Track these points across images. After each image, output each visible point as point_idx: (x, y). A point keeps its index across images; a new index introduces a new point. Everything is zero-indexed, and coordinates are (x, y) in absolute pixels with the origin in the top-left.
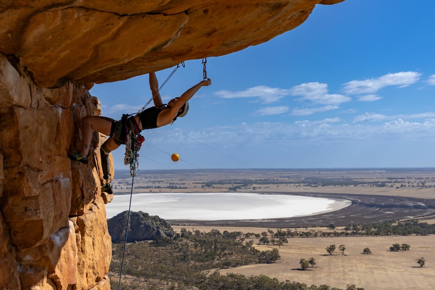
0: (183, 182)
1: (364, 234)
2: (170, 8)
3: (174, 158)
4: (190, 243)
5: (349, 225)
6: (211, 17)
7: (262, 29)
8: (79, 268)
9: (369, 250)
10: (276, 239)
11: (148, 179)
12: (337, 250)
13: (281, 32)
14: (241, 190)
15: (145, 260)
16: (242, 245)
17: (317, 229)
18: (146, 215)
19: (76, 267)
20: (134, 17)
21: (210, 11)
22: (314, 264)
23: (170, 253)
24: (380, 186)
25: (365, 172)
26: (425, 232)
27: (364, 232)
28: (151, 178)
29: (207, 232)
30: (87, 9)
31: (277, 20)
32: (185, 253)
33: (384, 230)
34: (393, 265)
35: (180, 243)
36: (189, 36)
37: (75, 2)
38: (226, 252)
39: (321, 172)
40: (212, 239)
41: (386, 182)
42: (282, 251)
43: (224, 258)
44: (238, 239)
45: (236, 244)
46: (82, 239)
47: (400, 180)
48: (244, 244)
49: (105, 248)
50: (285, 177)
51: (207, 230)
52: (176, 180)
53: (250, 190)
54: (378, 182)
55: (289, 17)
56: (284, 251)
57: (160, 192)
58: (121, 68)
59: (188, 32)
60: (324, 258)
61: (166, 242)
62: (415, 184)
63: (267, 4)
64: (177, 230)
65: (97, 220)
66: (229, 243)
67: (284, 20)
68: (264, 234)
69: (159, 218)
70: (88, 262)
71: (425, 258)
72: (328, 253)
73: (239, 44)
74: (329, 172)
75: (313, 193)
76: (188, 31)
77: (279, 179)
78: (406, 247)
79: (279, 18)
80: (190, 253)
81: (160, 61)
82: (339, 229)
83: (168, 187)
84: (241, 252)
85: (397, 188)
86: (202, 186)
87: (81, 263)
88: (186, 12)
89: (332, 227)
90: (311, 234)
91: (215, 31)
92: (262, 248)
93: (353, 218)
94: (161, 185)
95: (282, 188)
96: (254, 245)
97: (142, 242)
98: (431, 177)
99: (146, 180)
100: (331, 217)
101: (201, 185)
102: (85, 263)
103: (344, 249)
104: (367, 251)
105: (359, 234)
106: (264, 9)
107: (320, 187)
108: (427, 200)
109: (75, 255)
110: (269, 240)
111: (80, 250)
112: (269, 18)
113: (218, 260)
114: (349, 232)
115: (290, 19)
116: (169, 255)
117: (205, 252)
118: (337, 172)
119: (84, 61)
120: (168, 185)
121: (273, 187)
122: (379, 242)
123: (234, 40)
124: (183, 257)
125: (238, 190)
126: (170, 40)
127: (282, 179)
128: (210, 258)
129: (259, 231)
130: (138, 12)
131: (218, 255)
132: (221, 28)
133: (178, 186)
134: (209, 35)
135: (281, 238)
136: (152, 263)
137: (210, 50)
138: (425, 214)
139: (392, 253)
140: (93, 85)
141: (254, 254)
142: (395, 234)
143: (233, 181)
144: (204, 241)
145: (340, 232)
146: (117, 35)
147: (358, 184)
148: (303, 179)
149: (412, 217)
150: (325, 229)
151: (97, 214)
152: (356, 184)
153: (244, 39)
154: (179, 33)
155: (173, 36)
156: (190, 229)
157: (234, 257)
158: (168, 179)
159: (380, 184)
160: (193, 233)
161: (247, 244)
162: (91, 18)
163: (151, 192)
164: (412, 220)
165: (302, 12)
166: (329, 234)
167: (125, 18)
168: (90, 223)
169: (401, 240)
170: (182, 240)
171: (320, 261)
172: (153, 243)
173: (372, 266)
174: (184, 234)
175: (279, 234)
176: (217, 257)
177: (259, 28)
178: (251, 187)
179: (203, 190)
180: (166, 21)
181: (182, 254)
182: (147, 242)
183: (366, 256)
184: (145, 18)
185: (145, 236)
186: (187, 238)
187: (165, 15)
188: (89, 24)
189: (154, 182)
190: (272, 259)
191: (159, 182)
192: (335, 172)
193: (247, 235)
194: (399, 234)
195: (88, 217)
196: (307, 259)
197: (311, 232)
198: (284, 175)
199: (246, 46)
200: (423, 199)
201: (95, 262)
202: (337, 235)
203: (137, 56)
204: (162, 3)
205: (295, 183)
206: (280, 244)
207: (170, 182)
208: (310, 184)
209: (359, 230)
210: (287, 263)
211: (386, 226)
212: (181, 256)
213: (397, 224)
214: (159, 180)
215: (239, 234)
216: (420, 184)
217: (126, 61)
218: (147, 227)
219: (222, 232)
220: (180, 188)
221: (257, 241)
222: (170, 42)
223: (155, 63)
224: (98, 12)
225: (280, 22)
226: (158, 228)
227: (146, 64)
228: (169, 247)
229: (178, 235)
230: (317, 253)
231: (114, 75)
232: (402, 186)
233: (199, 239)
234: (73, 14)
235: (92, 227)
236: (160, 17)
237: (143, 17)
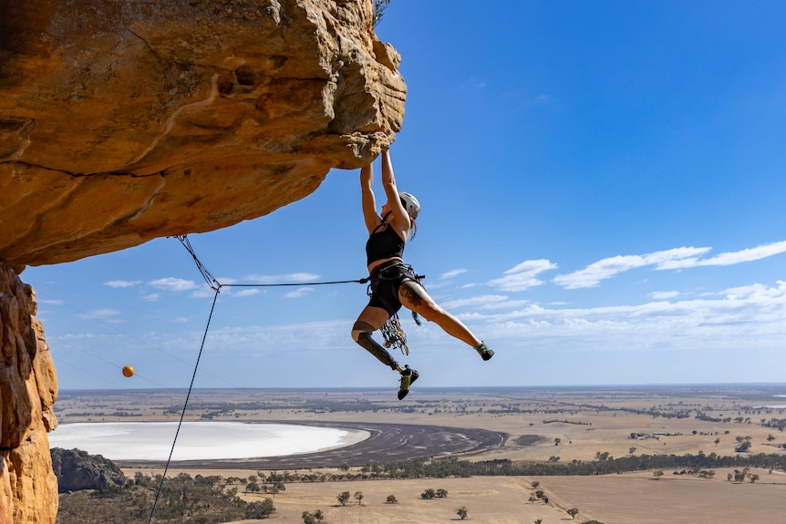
0: (137, 407)
1: (387, 476)
2: (140, 168)
3: (127, 373)
4: (149, 493)
5: (368, 465)
6: (195, 180)
7: (262, 198)
8: (15, 520)
9: (394, 498)
10: (268, 486)
11: (86, 403)
12: (352, 499)
13: (285, 203)
14: (219, 418)
15: (84, 518)
16: (221, 494)
17: (325, 471)
18: (83, 454)
19: (11, 518)
20: (92, 177)
21: (193, 173)
22: (322, 518)
23: (121, 507)
24: (407, 411)
25: (387, 392)
26: (466, 472)
27: (387, 474)
28: (89, 401)
29: (172, 477)
30: (29, 165)
31: (280, 187)
32: (141, 506)
33: (413, 470)
34: (425, 518)
35: (133, 493)
36: (163, 206)
37: (13, 155)
38: (200, 504)
39: (329, 393)
40: (180, 486)
41: (415, 406)
42: (278, 501)
43: (197, 513)
44: (216, 486)
45: (213, 493)
46: (18, 480)
47: (433, 404)
48: (225, 493)
49: (49, 493)
50: (279, 400)
51: (172, 474)
52: (126, 404)
53: (230, 418)
54: (405, 406)
55: (296, 184)
56: (280, 501)
57: (103, 421)
58: (67, 246)
59: (162, 200)
60: (335, 509)
61: (114, 492)
62: (453, 409)
63: (268, 167)
64: (130, 474)
65: (38, 454)
66: (204, 492)
67: (290, 188)
68: (252, 478)
69: (103, 459)
70: (27, 512)
71: (467, 507)
72: (339, 503)
73: (229, 218)
74: (339, 394)
75: (319, 422)
76: (163, 198)
77: (271, 402)
78: (442, 494)
79: (284, 185)
80: (148, 507)
81: (122, 238)
82: (354, 470)
83: (114, 415)
84: (221, 504)
85: (430, 414)
86: (164, 413)
87: (18, 512)
88: (162, 173)
89: (346, 468)
90: (316, 477)
91: (198, 199)
92: (251, 498)
93: (373, 456)
94: (104, 410)
95: (276, 414)
96: (238, 494)
97: (80, 492)
98: (474, 399)
99: (82, 404)
100: (343, 454)
101: (162, 411)
102: (24, 513)
103: (361, 498)
104: (391, 500)
105: (381, 476)
106: (264, 172)
107: (327, 413)
108: (468, 430)
109: (9, 502)
110: (260, 486)
111: (16, 495)
112: (271, 184)
113: (189, 515)
114: (368, 474)
115: (297, 186)
116: (119, 510)
117: (170, 505)
118: (350, 393)
119: (21, 235)
120: (115, 411)
121: (263, 414)
122: (407, 487)
123: (224, 212)
124: (138, 512)
125: (214, 417)
126: (140, 210)
127: (276, 402)
128: (177, 512)
129: (245, 474)
130: (98, 172)
131: (189, 509)
132: (208, 196)
133: (129, 413)
134: (191, 204)
135: (275, 484)
136: (95, 521)
137: (191, 224)
138: (466, 449)
139: (425, 502)
140: (25, 267)
141: (239, 506)
142: (427, 475)
143: (208, 406)
144: (169, 490)
145: (355, 474)
146: (69, 200)
147: (378, 409)
148: (304, 402)
149: (449, 453)
150: (335, 471)
151: (38, 446)
152: (375, 409)
153: (236, 211)
154: (152, 202)
155: (145, 204)
156: (147, 473)
157: (212, 511)
158: (115, 403)
159: (407, 408)
160: (153, 479)
161: (229, 492)
162: (34, 178)
163: (90, 421)
164: (450, 458)
165: (313, 177)
166: (341, 478)
167: (80, 179)
168: (28, 458)
169: (435, 484)
170: (136, 489)
171: (329, 514)
172: (95, 494)
173: (398, 520)
174: (140, 481)
175: (273, 479)
176: (188, 511)
177: (258, 198)
178: (233, 413)
179: (164, 418)
180: (135, 184)
181: (137, 508)
182: (86, 492)
183: (391, 507)
184: (107, 179)
185: (84, 484)
186: (144, 485)
187: (134, 176)
188: (30, 185)
189: (94, 407)
190: (263, 513)
191: (102, 407)
192: (347, 393)
193: (229, 481)
194: (433, 476)
195: (25, 450)
196: (312, 511)
197: (317, 475)
198: (278, 397)
199: (240, 220)
200: (464, 429)
201: (36, 511)
202: (351, 478)
203: (95, 230)
204: (131, 160)
205: (294, 408)
206: (275, 492)
207: (118, 406)
208: (313, 409)
209: (381, 471)
210: (285, 518)
211: (416, 465)
212: (136, 510)
213: (430, 463)
214: (102, 404)
215: (217, 478)
216: (459, 409)
217: (79, 236)
218: (86, 471)
219: (193, 476)
220: (132, 415)
221: (243, 488)
222: (139, 213)
223: (115, 239)
224: (43, 170)
225: (285, 189)
226: (101, 471)
227: (102, 241)
228: (118, 499)
229: (131, 481)
230: (325, 504)
231: (57, 254)
232: (436, 411)
233: (161, 487)
234: (10, 171)
235: (31, 464)
236: (128, 179)
237: (105, 178)
